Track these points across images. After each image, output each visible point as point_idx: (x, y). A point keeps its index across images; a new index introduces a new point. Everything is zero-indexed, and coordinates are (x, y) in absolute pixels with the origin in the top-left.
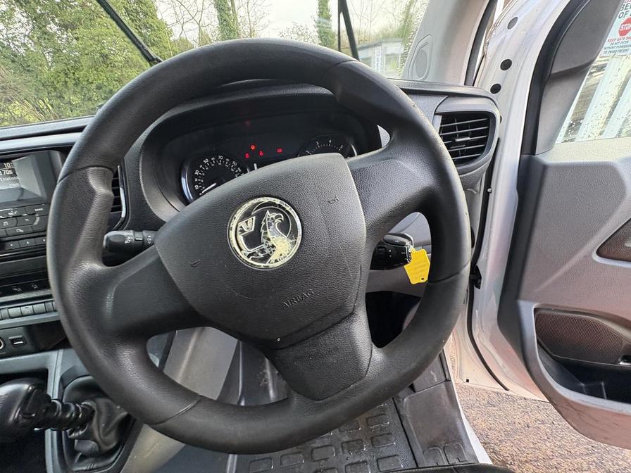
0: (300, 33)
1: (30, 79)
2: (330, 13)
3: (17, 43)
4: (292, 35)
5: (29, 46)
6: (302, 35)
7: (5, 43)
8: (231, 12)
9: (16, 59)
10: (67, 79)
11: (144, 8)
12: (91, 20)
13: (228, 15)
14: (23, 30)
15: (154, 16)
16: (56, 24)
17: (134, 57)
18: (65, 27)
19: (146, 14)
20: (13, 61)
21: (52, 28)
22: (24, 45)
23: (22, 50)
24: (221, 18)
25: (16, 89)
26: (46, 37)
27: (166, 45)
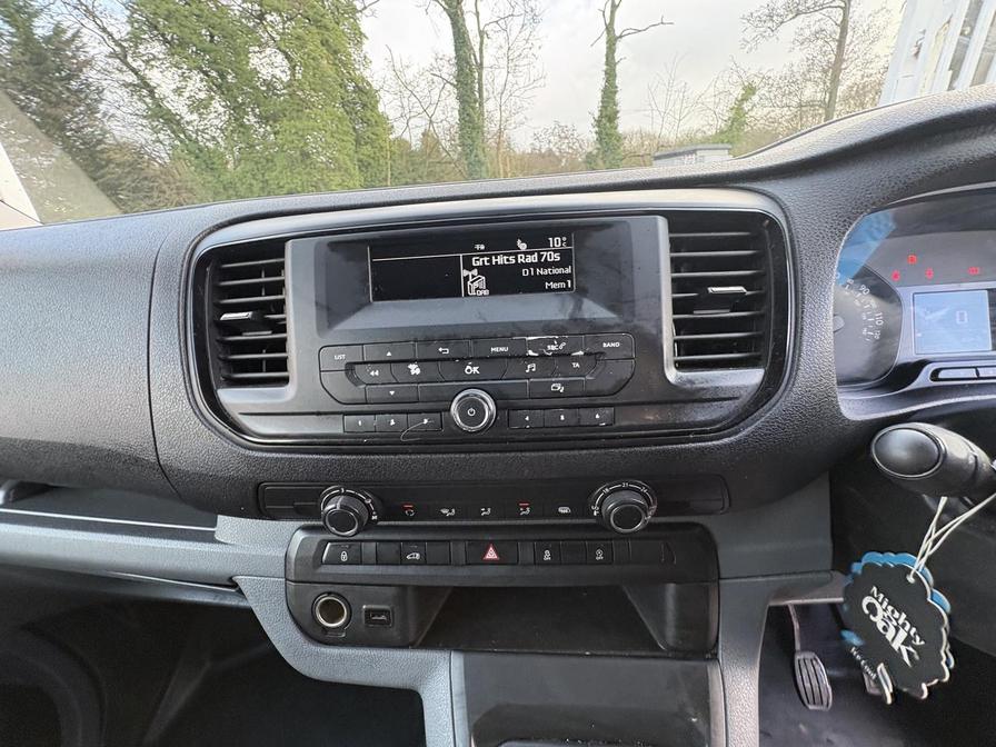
0: (563, 135)
1: (210, 179)
2: (618, 108)
3: (206, 136)
4: (552, 138)
5: (220, 140)
6: (566, 138)
7: (194, 136)
8: (477, 105)
9: (201, 155)
10: (254, 182)
11: (365, 98)
12: (298, 111)
13: (473, 108)
14: (216, 122)
15: (374, 108)
16: (255, 115)
17: (341, 157)
18: (264, 119)
19: (364, 106)
20: (197, 157)
21: (250, 120)
22: (214, 138)
23: (211, 145)
24: (462, 111)
25: (191, 190)
26: (242, 130)
27: (383, 144)
